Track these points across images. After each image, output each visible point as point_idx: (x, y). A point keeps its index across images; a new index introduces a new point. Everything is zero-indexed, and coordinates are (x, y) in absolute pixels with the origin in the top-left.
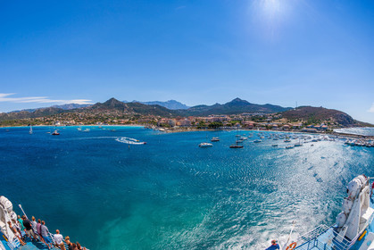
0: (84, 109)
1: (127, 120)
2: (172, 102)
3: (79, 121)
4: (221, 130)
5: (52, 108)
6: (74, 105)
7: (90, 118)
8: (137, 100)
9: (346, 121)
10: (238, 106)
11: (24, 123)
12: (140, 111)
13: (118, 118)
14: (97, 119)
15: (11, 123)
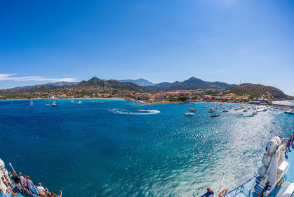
0: (72, 85)
1: (109, 94)
2: (141, 80)
3: (69, 95)
4: (188, 102)
5: (46, 85)
6: (63, 82)
7: (78, 93)
8: (114, 79)
9: (279, 95)
10: (194, 83)
11: (25, 97)
12: (117, 87)
13: (101, 93)
14: (83, 94)
15: (14, 97)
